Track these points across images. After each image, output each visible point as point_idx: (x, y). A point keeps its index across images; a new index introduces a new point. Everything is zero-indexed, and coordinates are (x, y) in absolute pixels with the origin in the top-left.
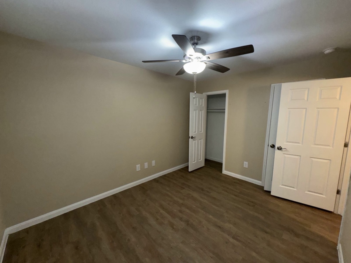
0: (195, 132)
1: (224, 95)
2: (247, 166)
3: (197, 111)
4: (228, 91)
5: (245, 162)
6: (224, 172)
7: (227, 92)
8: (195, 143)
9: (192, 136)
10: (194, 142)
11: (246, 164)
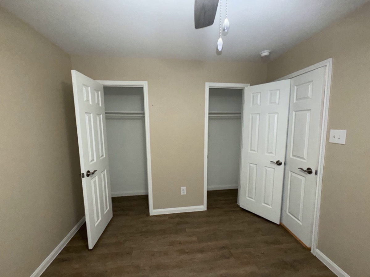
0: (93, 160)
1: (139, 91)
2: (185, 191)
3: (92, 115)
4: (146, 82)
5: (182, 188)
6: (153, 212)
7: (144, 84)
8: (95, 182)
9: (88, 171)
10: (92, 181)
11: (183, 190)
